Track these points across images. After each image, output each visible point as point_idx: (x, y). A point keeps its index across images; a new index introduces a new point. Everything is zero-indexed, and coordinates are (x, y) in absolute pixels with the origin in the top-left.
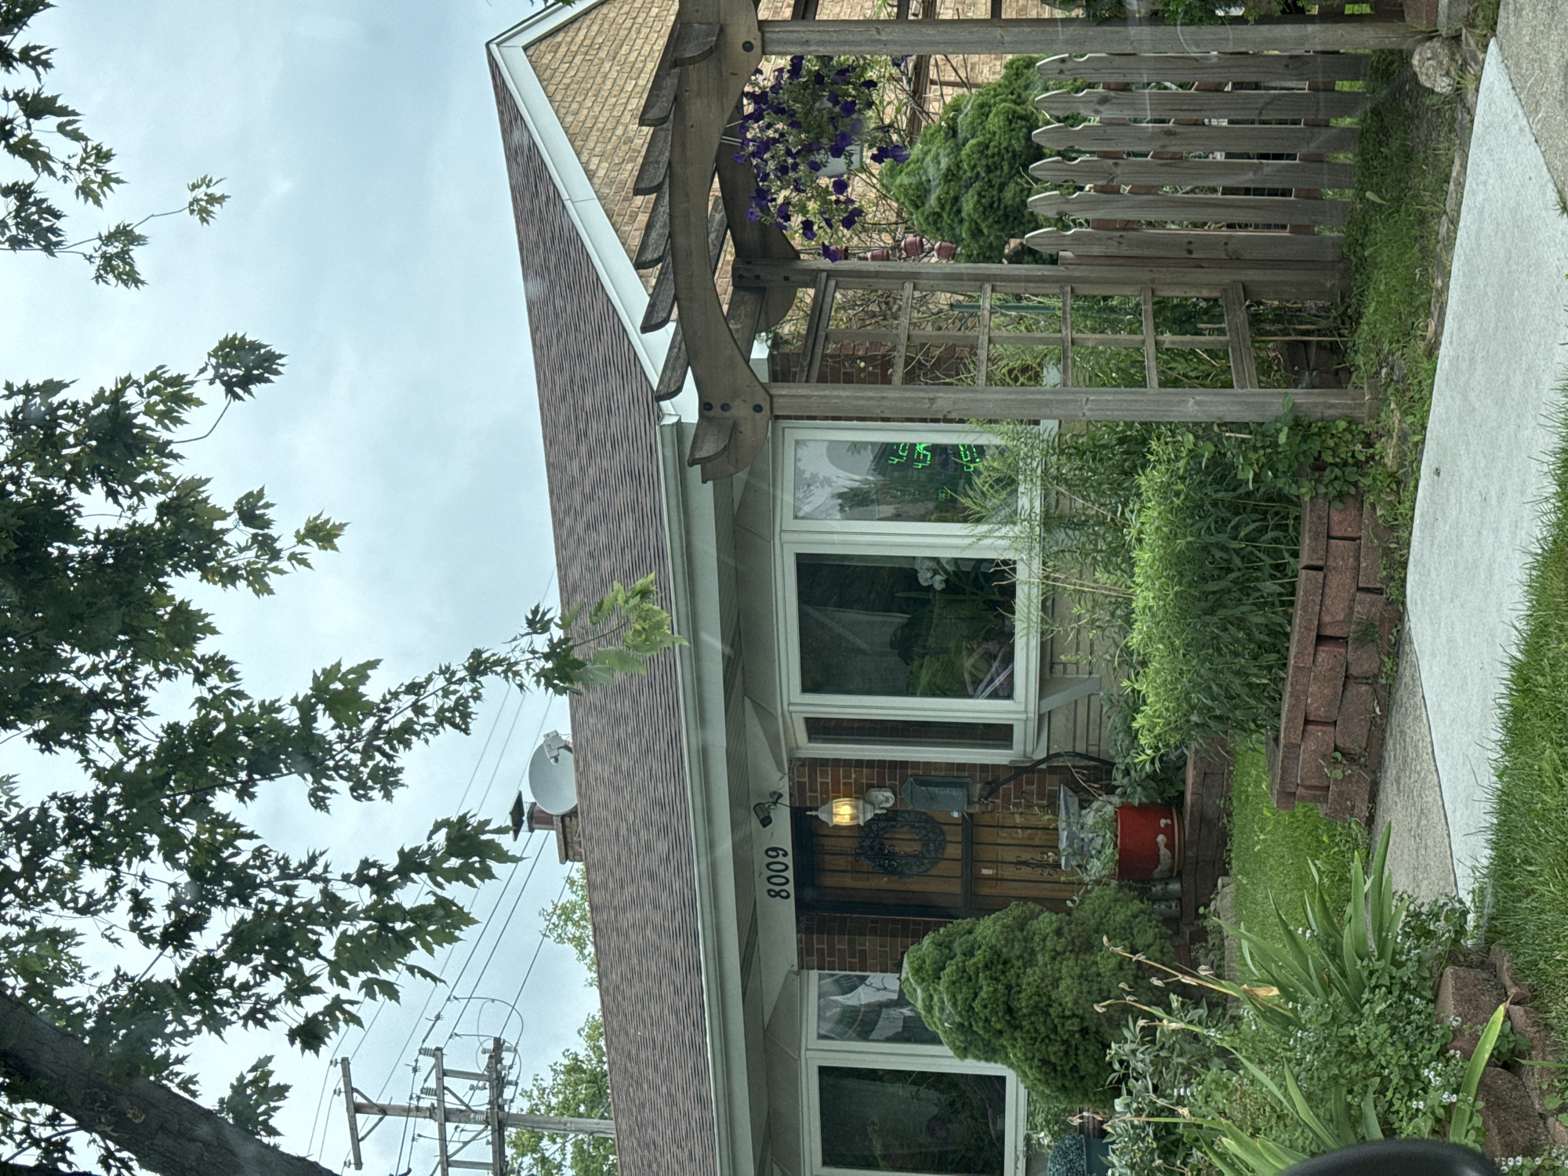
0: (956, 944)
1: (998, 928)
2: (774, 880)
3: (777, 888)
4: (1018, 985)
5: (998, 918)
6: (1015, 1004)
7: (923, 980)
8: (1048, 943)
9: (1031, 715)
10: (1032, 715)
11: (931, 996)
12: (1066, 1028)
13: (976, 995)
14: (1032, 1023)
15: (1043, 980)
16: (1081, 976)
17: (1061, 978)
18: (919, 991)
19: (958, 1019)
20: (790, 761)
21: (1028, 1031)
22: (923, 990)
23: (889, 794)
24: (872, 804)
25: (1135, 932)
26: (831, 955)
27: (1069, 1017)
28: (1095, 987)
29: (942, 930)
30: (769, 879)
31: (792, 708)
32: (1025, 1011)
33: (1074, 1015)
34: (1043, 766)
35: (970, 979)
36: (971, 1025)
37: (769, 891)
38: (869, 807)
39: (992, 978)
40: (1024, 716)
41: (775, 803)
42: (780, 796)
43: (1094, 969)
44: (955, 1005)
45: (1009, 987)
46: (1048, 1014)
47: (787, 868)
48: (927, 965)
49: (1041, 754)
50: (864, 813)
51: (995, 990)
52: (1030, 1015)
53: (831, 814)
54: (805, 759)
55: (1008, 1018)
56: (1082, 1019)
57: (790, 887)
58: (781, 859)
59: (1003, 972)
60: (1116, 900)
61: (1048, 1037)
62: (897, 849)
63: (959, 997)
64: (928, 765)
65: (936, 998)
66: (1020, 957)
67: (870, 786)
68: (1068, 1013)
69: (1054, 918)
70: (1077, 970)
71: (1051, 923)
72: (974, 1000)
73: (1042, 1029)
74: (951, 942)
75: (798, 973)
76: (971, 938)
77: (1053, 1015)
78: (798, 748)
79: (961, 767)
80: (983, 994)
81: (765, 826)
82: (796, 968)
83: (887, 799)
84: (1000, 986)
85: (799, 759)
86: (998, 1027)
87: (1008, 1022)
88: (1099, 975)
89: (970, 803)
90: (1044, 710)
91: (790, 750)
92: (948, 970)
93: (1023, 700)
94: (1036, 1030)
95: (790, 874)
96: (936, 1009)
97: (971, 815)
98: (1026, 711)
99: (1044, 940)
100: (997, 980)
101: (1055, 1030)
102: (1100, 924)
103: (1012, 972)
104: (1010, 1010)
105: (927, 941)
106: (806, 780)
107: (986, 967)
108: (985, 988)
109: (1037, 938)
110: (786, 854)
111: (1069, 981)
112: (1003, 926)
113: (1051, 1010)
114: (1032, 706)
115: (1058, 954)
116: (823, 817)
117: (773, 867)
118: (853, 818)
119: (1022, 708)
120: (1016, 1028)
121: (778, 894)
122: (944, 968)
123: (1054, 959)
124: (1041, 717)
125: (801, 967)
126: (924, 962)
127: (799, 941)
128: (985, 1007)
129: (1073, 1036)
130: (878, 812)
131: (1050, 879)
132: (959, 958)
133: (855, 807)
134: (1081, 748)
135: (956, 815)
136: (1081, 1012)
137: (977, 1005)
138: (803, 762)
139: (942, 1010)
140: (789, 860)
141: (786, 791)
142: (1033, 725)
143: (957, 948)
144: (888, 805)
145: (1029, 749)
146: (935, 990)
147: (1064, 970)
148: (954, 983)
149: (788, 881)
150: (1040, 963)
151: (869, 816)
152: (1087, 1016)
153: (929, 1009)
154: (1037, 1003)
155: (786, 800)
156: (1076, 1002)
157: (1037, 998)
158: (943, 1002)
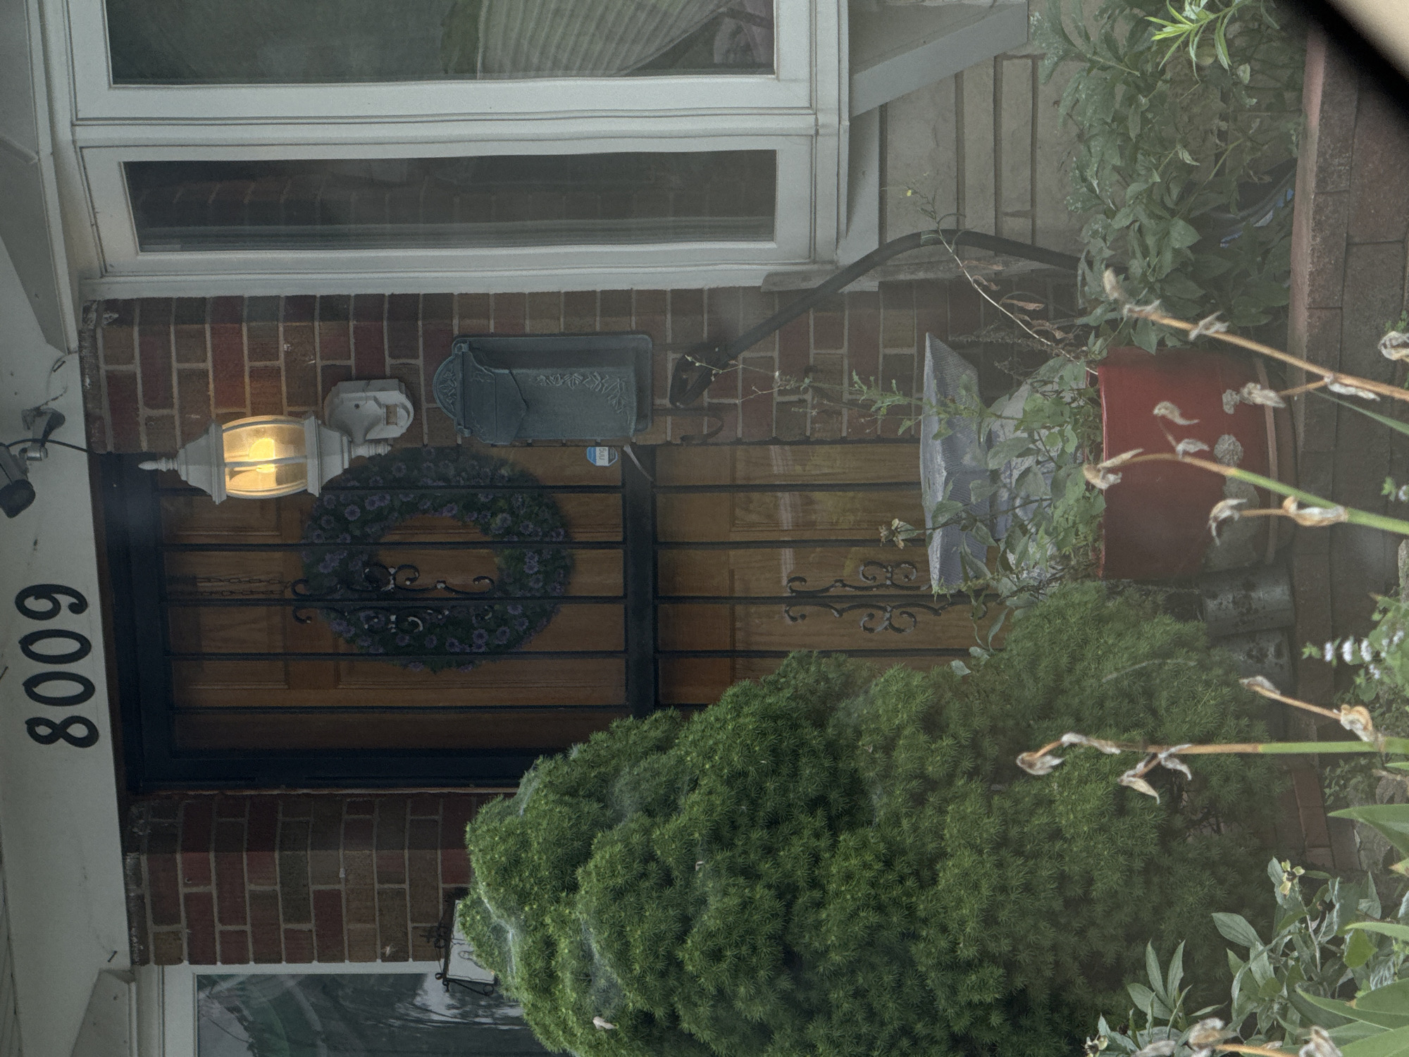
0: (620, 785)
1: (749, 722)
2: (48, 689)
3: (57, 714)
4: (814, 883)
5: (748, 696)
6: (807, 942)
7: (524, 897)
8: (901, 756)
9: (829, 119)
10: (833, 119)
11: (549, 946)
12: (962, 998)
13: (686, 923)
14: (859, 994)
15: (888, 864)
16: (1001, 842)
17: (942, 854)
18: (512, 934)
19: (634, 1001)
20: (84, 309)
21: (848, 1020)
22: (524, 928)
23: (395, 397)
24: (345, 430)
25: (1162, 701)
26: (233, 913)
27: (969, 966)
28: (1046, 870)
29: (575, 752)
30: (31, 685)
31: (85, 134)
32: (836, 957)
33: (986, 956)
34: (868, 284)
35: (668, 880)
36: (674, 1017)
37: (32, 724)
38: (334, 437)
39: (733, 870)
40: (803, 123)
41: (42, 442)
42: (57, 420)
43: (1041, 819)
44: (623, 959)
45: (786, 892)
46: (908, 963)
47: (85, 647)
48: (535, 854)
49: (862, 243)
50: (321, 455)
51: (746, 904)
52: (852, 968)
53: (216, 462)
54: (128, 303)
55: (785, 983)
56: (1011, 966)
57: (98, 709)
58: (65, 620)
59: (769, 851)
60: (1101, 621)
61: (906, 1031)
62: (424, 580)
63: (636, 934)
64: (510, 302)
65: (564, 947)
66: (816, 803)
67: (337, 376)
68: (967, 952)
69: (917, 680)
70: (991, 826)
71: (908, 695)
72: (681, 938)
73: (890, 1008)
74: (605, 780)
75: (129, 977)
76: (666, 760)
77: (924, 963)
78: (105, 271)
79: (616, 302)
80: (709, 920)
81: (12, 512)
82: (123, 961)
83: (390, 414)
84: (760, 891)
85: (111, 305)
86: (758, 1012)
87: (787, 998)
88: (1056, 834)
89: (645, 413)
90: (868, 103)
91: (82, 279)
92: (598, 859)
93: (804, 73)
94: (871, 1015)
95: (95, 667)
96: (567, 977)
97: (648, 453)
98: (812, 107)
99: (888, 747)
100: (750, 874)
101: (927, 1009)
102: (1056, 690)
103: (797, 847)
104: (790, 960)
105: (531, 785)
106: (136, 367)
107: (718, 837)
108: (714, 902)
109: (866, 744)
110: (79, 606)
111: (967, 859)
112: (769, 715)
113: (917, 949)
114: (831, 90)
115: (931, 784)
116: (193, 475)
117: (40, 647)
118: (288, 471)
119: (799, 96)
120: (809, 1014)
121: (59, 732)
122: (587, 855)
123: (918, 800)
124: (857, 124)
125: (140, 958)
126: (525, 844)
127: (132, 877)
128: (716, 955)
129: (984, 1020)
130: (364, 451)
131: (895, 640)
132: (633, 820)
133: (294, 441)
134: (980, 219)
135: (602, 457)
136: (1005, 946)
137: (691, 955)
138: (124, 311)
139: (585, 978)
140: (91, 624)
141: (72, 405)
142: (834, 148)
143: (624, 793)
144: (395, 432)
145: (826, 230)
146: (562, 922)
147: (951, 830)
148: (618, 894)
149: (89, 689)
150: (880, 815)
151: (336, 466)
152: (1024, 957)
153: (545, 983)
154: (874, 930)
155: (75, 430)
156: (989, 918)
157: (874, 918)
158: (587, 956)
